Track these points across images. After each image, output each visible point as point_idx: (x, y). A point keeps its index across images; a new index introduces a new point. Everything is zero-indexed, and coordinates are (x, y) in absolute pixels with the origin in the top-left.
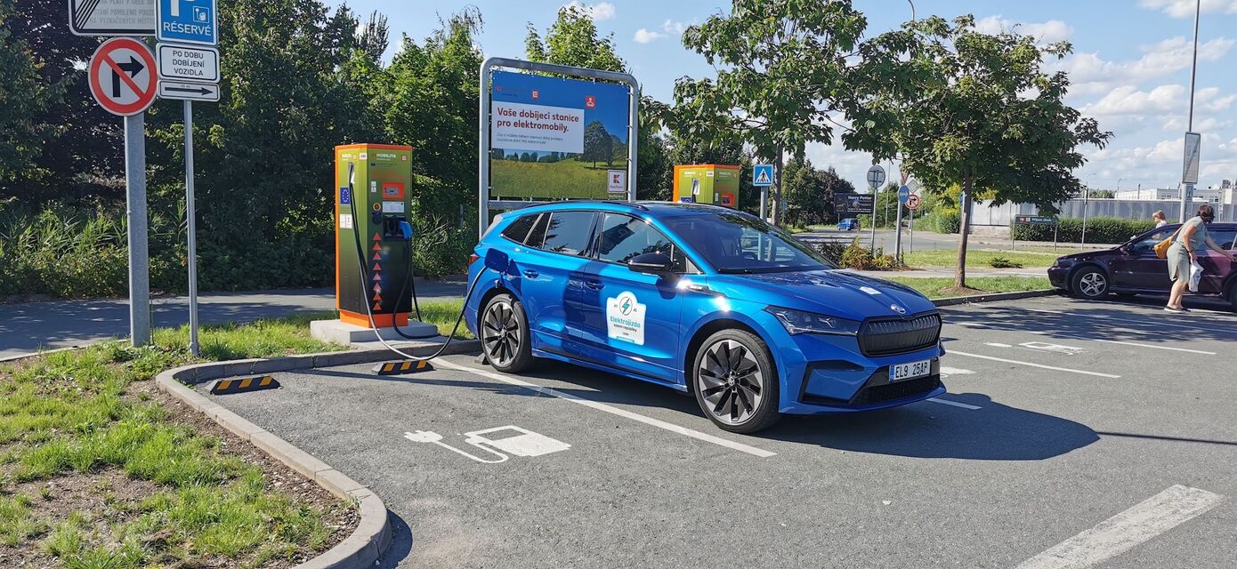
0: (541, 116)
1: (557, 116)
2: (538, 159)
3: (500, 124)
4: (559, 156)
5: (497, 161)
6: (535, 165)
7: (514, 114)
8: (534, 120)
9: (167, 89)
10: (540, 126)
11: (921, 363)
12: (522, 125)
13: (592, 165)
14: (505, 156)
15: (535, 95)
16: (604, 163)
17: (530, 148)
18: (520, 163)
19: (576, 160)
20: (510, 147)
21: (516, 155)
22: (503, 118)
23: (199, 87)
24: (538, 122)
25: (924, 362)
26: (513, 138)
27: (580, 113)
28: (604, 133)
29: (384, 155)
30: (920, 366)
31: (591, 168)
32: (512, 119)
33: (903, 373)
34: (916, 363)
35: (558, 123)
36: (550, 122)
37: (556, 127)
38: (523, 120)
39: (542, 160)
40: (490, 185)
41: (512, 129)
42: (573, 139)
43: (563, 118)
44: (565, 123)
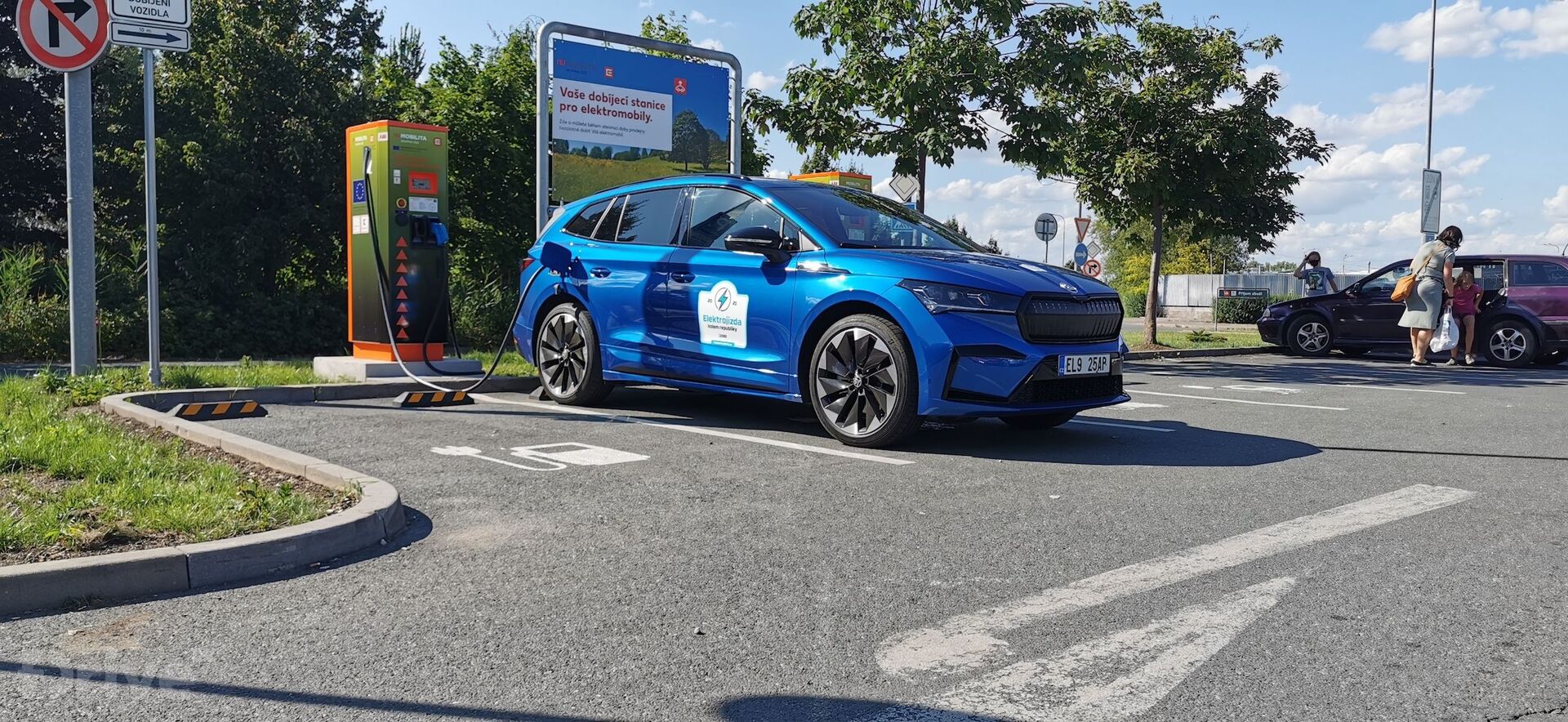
0: (617, 101)
1: (638, 101)
2: (613, 155)
3: (563, 107)
4: (640, 153)
5: (560, 156)
6: (609, 163)
7: (582, 96)
8: (607, 106)
9: (120, 32)
10: (615, 114)
11: (1098, 356)
12: (592, 111)
13: (682, 166)
14: (570, 150)
15: (609, 72)
16: (699, 165)
17: (603, 141)
18: (589, 160)
19: (661, 159)
20: (576, 138)
21: (585, 150)
22: (567, 101)
23: (163, 32)
24: (612, 109)
25: (1102, 356)
26: (580, 127)
27: (667, 99)
28: (698, 126)
29: (411, 137)
30: (1097, 361)
31: (681, 170)
32: (579, 103)
33: (1076, 367)
34: (1092, 357)
35: (639, 110)
36: (629, 109)
37: (635, 116)
38: (594, 104)
39: (618, 157)
40: (550, 186)
41: (579, 116)
42: (659, 132)
43: (645, 104)
44: (648, 111)
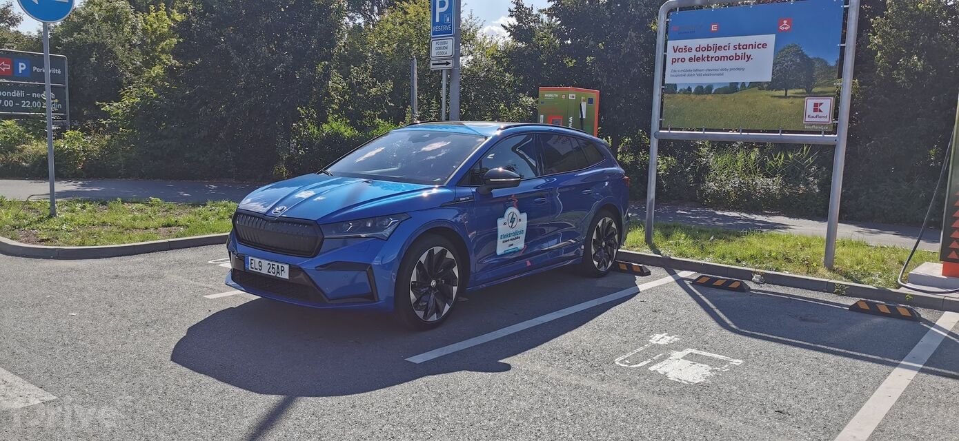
0: (720, 48)
1: (739, 45)
2: (713, 91)
3: (674, 61)
4: (739, 86)
5: (669, 96)
6: (709, 97)
7: (690, 50)
8: (711, 54)
9: (433, 64)
10: (717, 59)
11: (277, 264)
12: (698, 59)
13: (782, 93)
14: (678, 91)
15: (714, 27)
17: (705, 81)
18: (693, 96)
19: (760, 89)
20: (681, 82)
21: (689, 89)
22: (678, 55)
23: (445, 61)
24: (715, 55)
25: (280, 265)
26: (687, 73)
27: (770, 39)
30: (276, 267)
31: (780, 97)
32: (687, 55)
33: (257, 267)
35: (739, 52)
36: (731, 52)
37: (737, 57)
38: (699, 54)
39: (718, 92)
40: (661, 117)
41: (687, 65)
42: (761, 67)
43: (746, 47)
44: (748, 52)
